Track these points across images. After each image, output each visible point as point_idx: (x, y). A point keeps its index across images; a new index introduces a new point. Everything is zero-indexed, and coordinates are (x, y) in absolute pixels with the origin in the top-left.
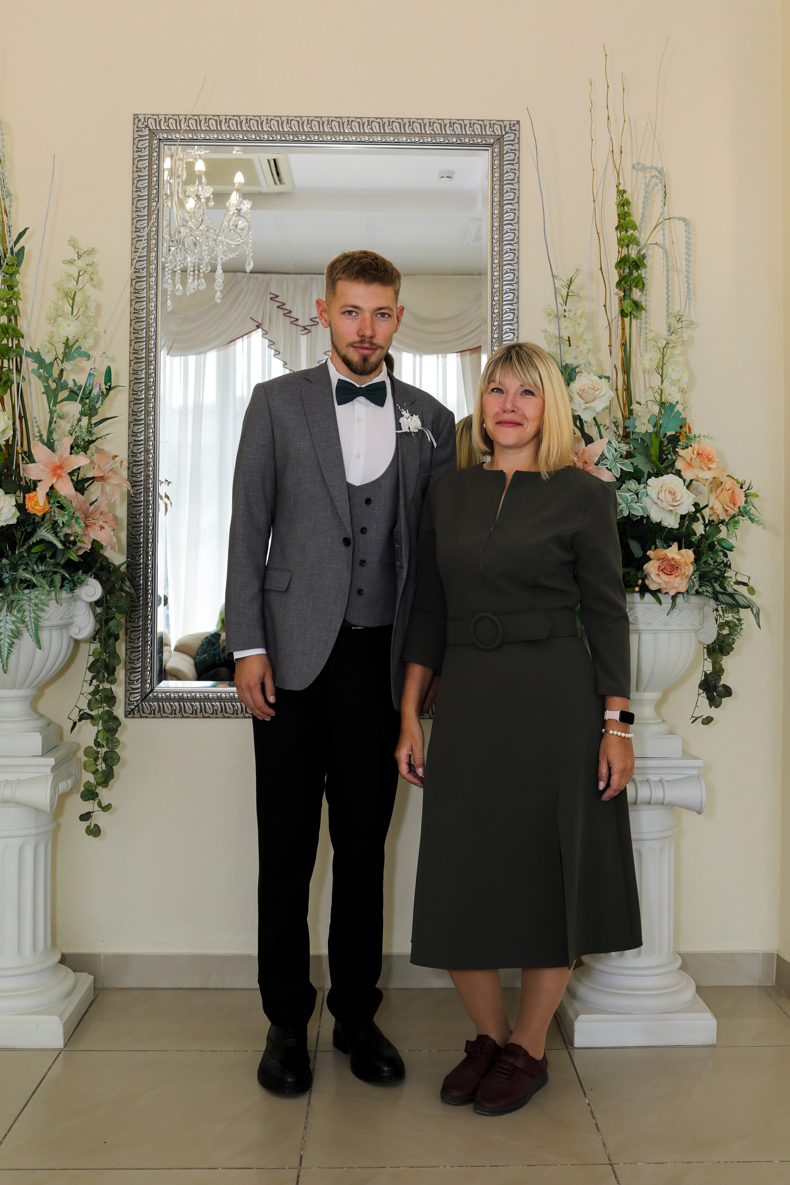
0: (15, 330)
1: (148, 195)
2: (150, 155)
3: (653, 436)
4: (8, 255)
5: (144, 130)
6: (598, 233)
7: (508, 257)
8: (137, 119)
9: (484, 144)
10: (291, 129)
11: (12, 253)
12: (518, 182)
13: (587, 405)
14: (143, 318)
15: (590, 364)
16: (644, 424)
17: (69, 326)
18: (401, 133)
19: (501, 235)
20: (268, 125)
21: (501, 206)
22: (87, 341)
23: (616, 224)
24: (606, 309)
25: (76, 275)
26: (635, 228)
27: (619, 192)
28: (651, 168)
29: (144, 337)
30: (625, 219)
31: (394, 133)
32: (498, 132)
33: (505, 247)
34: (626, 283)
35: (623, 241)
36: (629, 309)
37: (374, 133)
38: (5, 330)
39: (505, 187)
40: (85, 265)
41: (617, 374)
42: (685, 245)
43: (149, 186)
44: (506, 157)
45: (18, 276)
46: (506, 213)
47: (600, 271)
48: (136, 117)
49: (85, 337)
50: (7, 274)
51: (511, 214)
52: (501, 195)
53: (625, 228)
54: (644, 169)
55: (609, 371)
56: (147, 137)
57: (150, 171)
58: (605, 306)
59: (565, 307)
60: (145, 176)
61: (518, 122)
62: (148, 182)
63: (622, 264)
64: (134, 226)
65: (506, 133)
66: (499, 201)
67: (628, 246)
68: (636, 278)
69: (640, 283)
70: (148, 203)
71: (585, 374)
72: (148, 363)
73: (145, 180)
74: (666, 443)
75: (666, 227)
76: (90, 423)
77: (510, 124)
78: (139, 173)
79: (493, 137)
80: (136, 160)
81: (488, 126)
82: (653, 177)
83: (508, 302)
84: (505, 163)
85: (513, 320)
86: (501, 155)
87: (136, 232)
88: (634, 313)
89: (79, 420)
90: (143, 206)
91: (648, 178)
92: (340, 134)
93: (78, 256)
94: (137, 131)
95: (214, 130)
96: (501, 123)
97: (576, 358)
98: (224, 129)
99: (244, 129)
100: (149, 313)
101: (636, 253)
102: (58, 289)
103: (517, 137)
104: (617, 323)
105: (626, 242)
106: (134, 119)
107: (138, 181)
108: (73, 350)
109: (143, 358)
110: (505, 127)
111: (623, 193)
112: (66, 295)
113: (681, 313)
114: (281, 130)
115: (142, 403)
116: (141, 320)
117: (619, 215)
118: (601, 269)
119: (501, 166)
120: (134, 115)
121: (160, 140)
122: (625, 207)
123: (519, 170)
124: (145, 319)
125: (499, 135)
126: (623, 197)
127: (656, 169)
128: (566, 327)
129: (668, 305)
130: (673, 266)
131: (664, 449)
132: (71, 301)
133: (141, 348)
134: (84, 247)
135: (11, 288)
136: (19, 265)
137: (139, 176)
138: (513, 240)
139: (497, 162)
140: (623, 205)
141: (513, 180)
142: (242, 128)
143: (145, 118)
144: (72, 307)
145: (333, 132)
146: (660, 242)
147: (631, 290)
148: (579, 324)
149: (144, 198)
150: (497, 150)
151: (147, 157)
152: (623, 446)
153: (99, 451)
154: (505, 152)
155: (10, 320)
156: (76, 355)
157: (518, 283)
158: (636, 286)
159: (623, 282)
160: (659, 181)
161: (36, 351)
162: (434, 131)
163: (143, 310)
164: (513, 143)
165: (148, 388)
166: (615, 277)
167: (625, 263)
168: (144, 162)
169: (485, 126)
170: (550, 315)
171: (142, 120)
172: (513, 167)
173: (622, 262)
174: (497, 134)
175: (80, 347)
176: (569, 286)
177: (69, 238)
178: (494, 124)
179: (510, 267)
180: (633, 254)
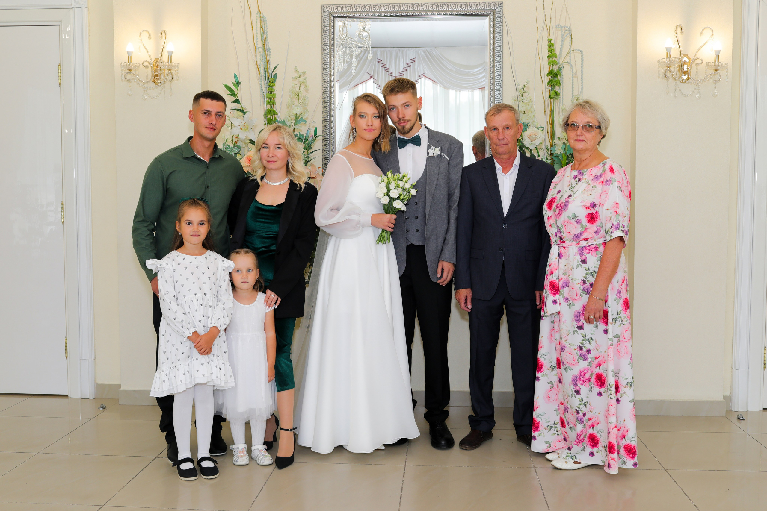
0: (274, 111)
1: (329, 43)
2: (330, 24)
3: (564, 155)
4: (270, 78)
5: (326, 13)
6: (539, 58)
7: (497, 68)
8: (323, 7)
9: (486, 14)
10: (395, 10)
11: (272, 77)
12: (502, 32)
13: (532, 142)
14: (328, 101)
15: (534, 122)
16: (559, 150)
17: (297, 109)
18: (447, 10)
19: (494, 57)
20: (384, 8)
21: (494, 44)
22: (305, 115)
23: (548, 55)
24: (543, 94)
25: (299, 85)
26: (556, 57)
27: (548, 40)
28: (565, 27)
29: (328, 110)
30: (551, 53)
31: (443, 10)
32: (493, 8)
33: (496, 64)
34: (552, 83)
35: (550, 63)
36: (553, 95)
37: (434, 10)
38: (269, 112)
39: (496, 34)
40: (303, 79)
41: (548, 125)
42: (581, 63)
43: (329, 39)
44: (496, 20)
45: (274, 87)
46: (496, 47)
47: (540, 76)
48: (322, 6)
49: (305, 113)
50: (270, 86)
51: (499, 47)
52: (494, 38)
53: (551, 57)
54: (561, 27)
55: (544, 124)
56: (328, 16)
57: (330, 31)
58: (542, 93)
59: (522, 98)
60: (327, 34)
61: (502, 3)
62: (329, 37)
63: (550, 74)
64: (323, 58)
65: (497, 8)
66: (493, 42)
67: (553, 65)
68: (556, 81)
69: (559, 83)
70: (329, 47)
71: (531, 127)
72: (331, 122)
73: (328, 36)
74: (570, 157)
75: (572, 55)
76: (308, 153)
77: (498, 4)
78: (325, 33)
79: (490, 10)
80: (323, 26)
81: (488, 5)
82: (566, 30)
83: (497, 90)
84: (496, 23)
85: (500, 98)
86: (494, 19)
87: (324, 60)
88: (556, 97)
89: (304, 152)
90: (327, 48)
91: (563, 31)
92: (418, 11)
93: (299, 75)
94: (323, 13)
95: (359, 11)
96: (494, 3)
97: (527, 119)
98: (363, 11)
99: (373, 10)
100: (331, 99)
101: (557, 68)
102: (292, 92)
103: (502, 10)
104: (548, 101)
105: (552, 63)
106: (322, 7)
107: (324, 37)
108: (299, 119)
109: (328, 119)
110: (496, 5)
111: (551, 41)
112: (296, 94)
113: (578, 96)
114: (390, 10)
115: (328, 140)
116: (327, 102)
117: (548, 51)
118: (541, 75)
119: (494, 24)
120: (322, 5)
121: (334, 17)
122: (552, 47)
123: (503, 26)
124: (329, 101)
125: (493, 9)
126: (550, 42)
127: (567, 27)
128: (522, 107)
129: (572, 91)
130: (575, 73)
131: (570, 160)
132: (297, 97)
133: (327, 115)
134: (301, 70)
135: (271, 92)
136: (274, 82)
137: (325, 34)
138: (500, 60)
139: (492, 23)
140: (551, 46)
141: (500, 31)
142: (372, 10)
143: (327, 7)
144: (298, 100)
145: (415, 11)
146: (569, 62)
147: (554, 86)
148: (528, 105)
149: (327, 45)
150: (492, 17)
151: (328, 25)
152: (549, 161)
153: (312, 165)
154: (496, 17)
155: (271, 107)
156: (300, 121)
157: (502, 80)
158: (556, 84)
159: (550, 83)
160: (568, 32)
161: (283, 120)
162: (462, 9)
163: (328, 97)
164: (500, 13)
165: (331, 134)
166: (547, 80)
167: (551, 73)
168: (327, 28)
169: (486, 5)
170: (515, 101)
171: (326, 8)
172: (500, 25)
173: (550, 73)
174: (492, 9)
175: (302, 118)
176: (524, 89)
177: (295, 67)
178: (491, 4)
179: (498, 73)
180: (556, 69)
